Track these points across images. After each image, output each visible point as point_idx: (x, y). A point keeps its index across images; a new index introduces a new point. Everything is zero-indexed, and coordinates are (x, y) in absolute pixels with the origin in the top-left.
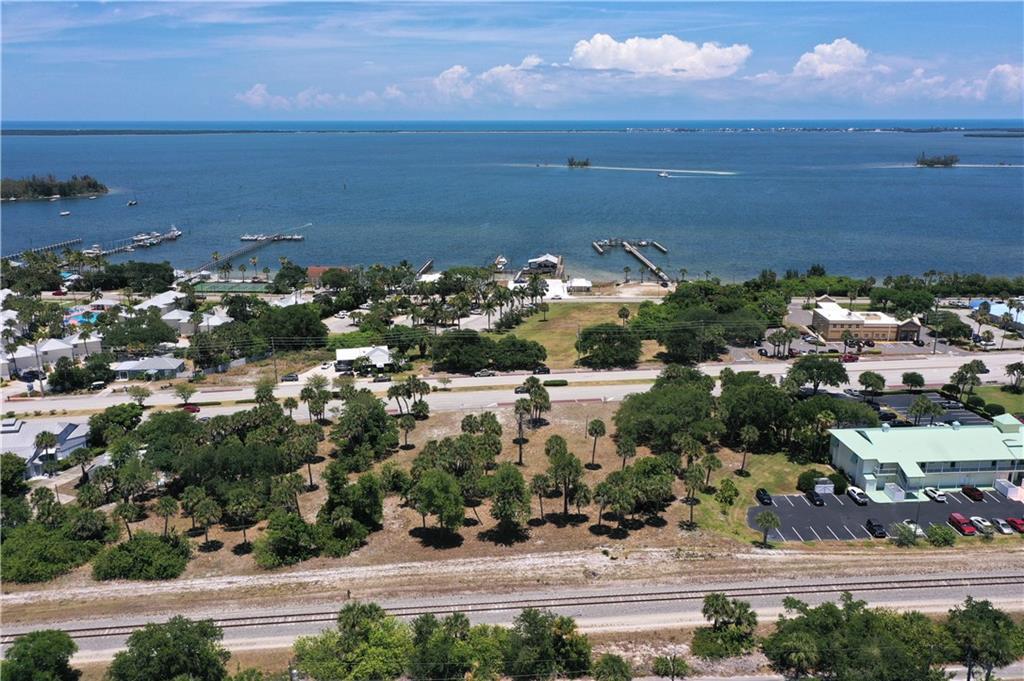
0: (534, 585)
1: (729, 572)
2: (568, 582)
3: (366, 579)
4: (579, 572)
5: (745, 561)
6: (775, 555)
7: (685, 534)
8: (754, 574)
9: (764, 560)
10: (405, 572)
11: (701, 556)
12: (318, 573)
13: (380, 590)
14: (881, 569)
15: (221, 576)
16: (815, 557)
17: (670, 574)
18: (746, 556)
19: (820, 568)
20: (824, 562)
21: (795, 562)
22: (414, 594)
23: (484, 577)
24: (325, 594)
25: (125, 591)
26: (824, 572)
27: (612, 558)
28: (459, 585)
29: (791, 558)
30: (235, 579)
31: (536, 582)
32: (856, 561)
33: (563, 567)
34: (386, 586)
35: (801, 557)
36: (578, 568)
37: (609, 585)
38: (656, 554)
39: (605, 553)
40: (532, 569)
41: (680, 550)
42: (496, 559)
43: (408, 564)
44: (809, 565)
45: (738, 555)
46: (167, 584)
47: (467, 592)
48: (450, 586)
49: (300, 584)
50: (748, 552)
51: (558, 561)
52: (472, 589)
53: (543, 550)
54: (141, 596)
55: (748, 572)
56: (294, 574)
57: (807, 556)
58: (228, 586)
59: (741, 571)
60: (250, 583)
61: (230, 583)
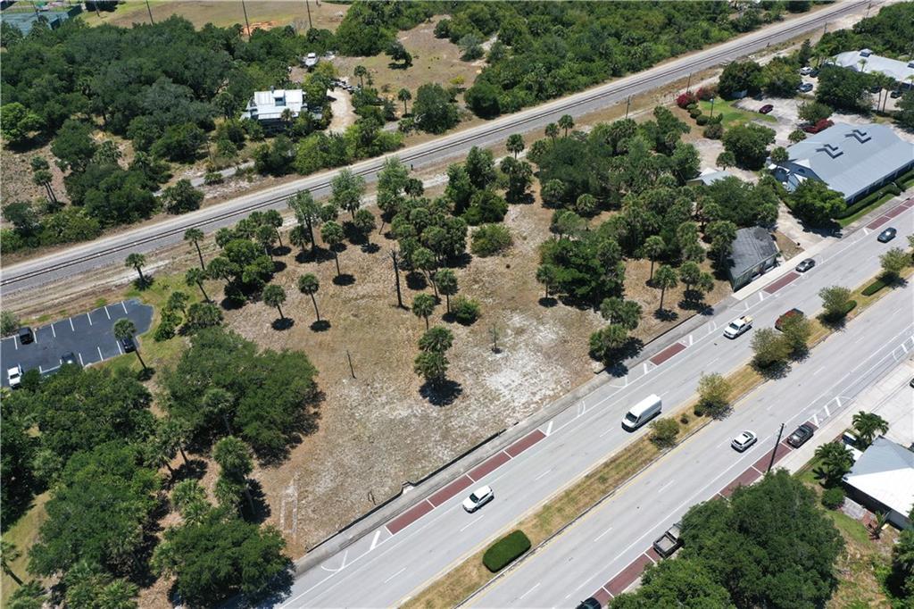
1: (176, 247)
5: (162, 260)
14: (52, 286)
16: (103, 282)
18: (161, 263)
20: (98, 279)
24: (428, 170)
26: (101, 271)
29: (123, 275)
32: (67, 289)
35: (115, 278)
44: (110, 272)
45: (167, 262)
55: (161, 253)
57: (109, 280)
59: (167, 251)
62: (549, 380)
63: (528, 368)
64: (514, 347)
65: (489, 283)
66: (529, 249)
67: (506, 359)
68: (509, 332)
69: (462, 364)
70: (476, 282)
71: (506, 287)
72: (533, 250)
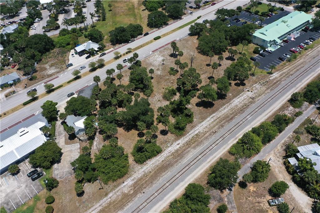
0: (247, 107)
2: (251, 103)
3: (209, 125)
4: (249, 99)
5: (273, 79)
6: (276, 75)
7: (254, 78)
8: (279, 82)
9: (276, 77)
10: (215, 118)
11: (265, 82)
12: (195, 130)
13: (217, 126)
14: (295, 70)
15: (172, 144)
16: (282, 72)
17: (266, 90)
19: (286, 75)
20: (285, 73)
21: (281, 75)
22: (226, 123)
23: (234, 111)
24: (208, 134)
25: (156, 162)
27: (251, 92)
28: (232, 116)
29: (279, 74)
30: (178, 142)
31: (245, 106)
32: (289, 70)
33: (245, 99)
34: (217, 124)
36: (248, 98)
37: (259, 99)
38: (257, 86)
39: (248, 91)
40: (240, 103)
41: (260, 83)
42: (229, 104)
43: (212, 116)
44: (284, 75)
45: (271, 78)
46: (162, 154)
47: (236, 116)
48: (230, 117)
49: (196, 135)
50: (271, 77)
51: (242, 98)
52: (235, 115)
53: (235, 96)
54: (162, 161)
55: (277, 82)
56: (190, 133)
58: (179, 146)
59: (275, 83)
60: (183, 142)
61: (178, 144)
62: (151, 60)
63: (155, 61)
64: (159, 65)
65: (168, 83)
66: (157, 96)
67: (160, 63)
68: (161, 69)
69: (171, 61)
70: (172, 83)
71: (163, 82)
72: (156, 95)
